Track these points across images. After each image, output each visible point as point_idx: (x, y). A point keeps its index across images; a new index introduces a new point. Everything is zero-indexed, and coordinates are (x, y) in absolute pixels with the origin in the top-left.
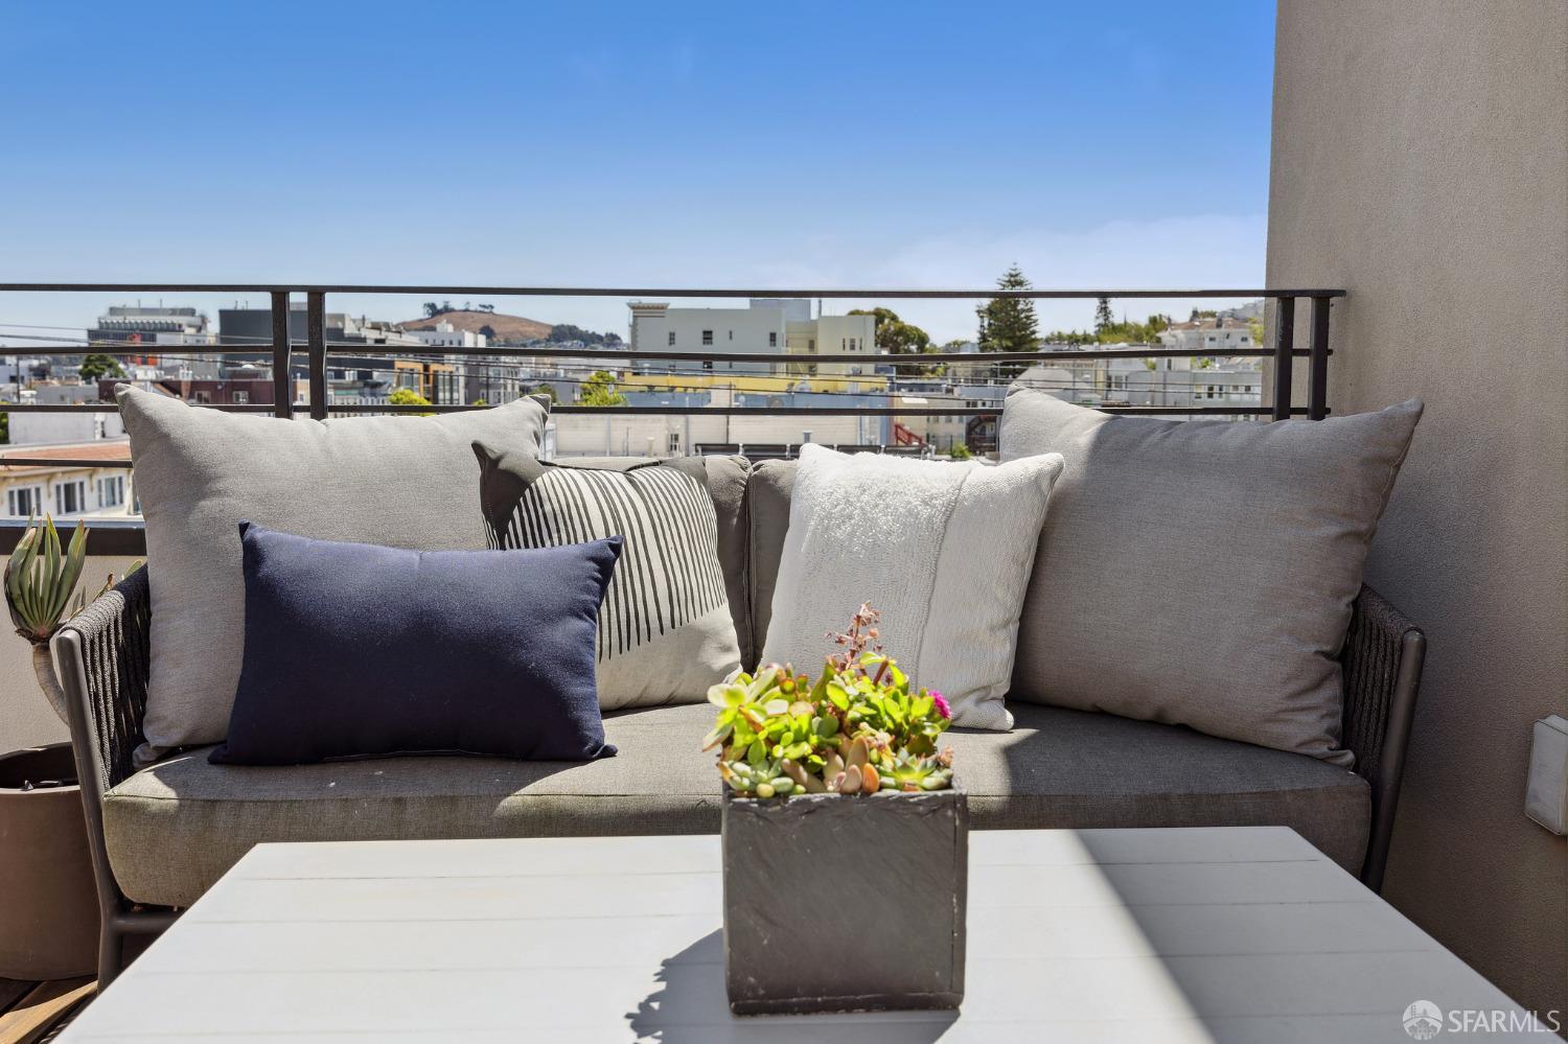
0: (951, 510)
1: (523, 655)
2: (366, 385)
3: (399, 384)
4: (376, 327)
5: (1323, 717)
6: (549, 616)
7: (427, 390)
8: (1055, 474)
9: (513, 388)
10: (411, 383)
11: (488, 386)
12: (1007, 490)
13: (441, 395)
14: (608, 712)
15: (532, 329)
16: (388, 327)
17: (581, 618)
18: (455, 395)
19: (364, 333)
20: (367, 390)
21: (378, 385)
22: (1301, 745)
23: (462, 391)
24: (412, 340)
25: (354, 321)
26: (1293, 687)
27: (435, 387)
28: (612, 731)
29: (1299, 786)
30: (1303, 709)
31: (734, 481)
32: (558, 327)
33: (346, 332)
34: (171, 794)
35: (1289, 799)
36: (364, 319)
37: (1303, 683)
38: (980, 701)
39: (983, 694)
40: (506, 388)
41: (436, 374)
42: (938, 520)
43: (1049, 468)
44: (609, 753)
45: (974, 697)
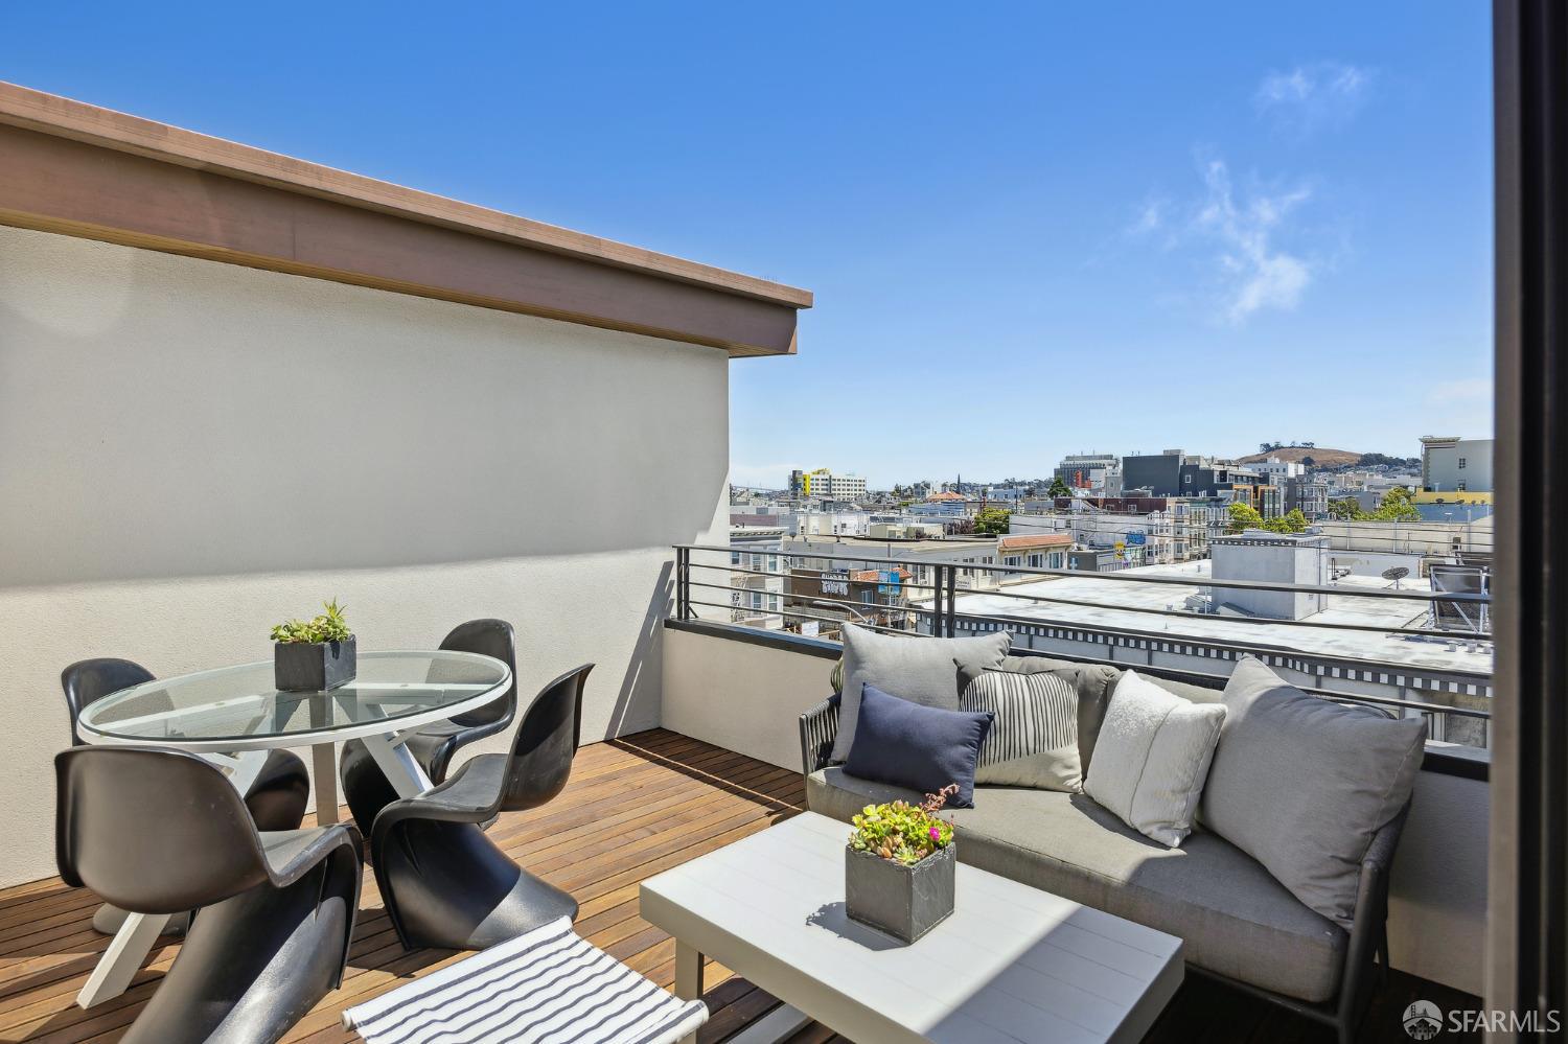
0: (1161, 725)
1: (937, 758)
2: (1212, 500)
3: (1235, 499)
4: (1221, 463)
5: (1336, 896)
6: (951, 744)
7: (1257, 503)
8: (1220, 717)
9: (1323, 500)
10: (1244, 498)
11: (1303, 499)
12: (1190, 720)
13: (1266, 506)
14: (979, 785)
15: (1344, 458)
16: (1229, 463)
17: (965, 745)
18: (1277, 506)
19: (1213, 467)
20: (1213, 503)
21: (1221, 500)
22: (1319, 908)
23: (1282, 503)
24: (1246, 471)
25: (1206, 460)
26: (1314, 872)
27: (1262, 500)
28: (979, 796)
29: (1285, 929)
30: (1322, 888)
31: (1099, 681)
32: (1366, 456)
33: (1201, 467)
34: (825, 781)
35: (1276, 933)
36: (1213, 459)
37: (1324, 872)
38: (1161, 829)
39: (1167, 825)
40: (1317, 500)
41: (1263, 492)
42: (1153, 728)
43: (1214, 712)
44: (970, 807)
45: (1159, 825)
